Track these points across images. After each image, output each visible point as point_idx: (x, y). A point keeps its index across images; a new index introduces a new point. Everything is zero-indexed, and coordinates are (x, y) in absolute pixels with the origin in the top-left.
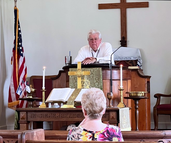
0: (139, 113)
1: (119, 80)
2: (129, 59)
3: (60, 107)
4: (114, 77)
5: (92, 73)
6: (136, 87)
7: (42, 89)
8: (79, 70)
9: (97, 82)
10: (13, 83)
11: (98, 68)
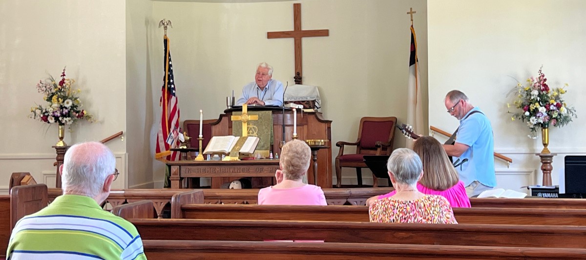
0: (318, 165)
1: (293, 125)
2: (305, 100)
3: (221, 159)
4: (287, 122)
5: (260, 118)
6: (314, 134)
7: (199, 137)
8: (244, 113)
9: (266, 128)
10: (161, 129)
11: (267, 112)
